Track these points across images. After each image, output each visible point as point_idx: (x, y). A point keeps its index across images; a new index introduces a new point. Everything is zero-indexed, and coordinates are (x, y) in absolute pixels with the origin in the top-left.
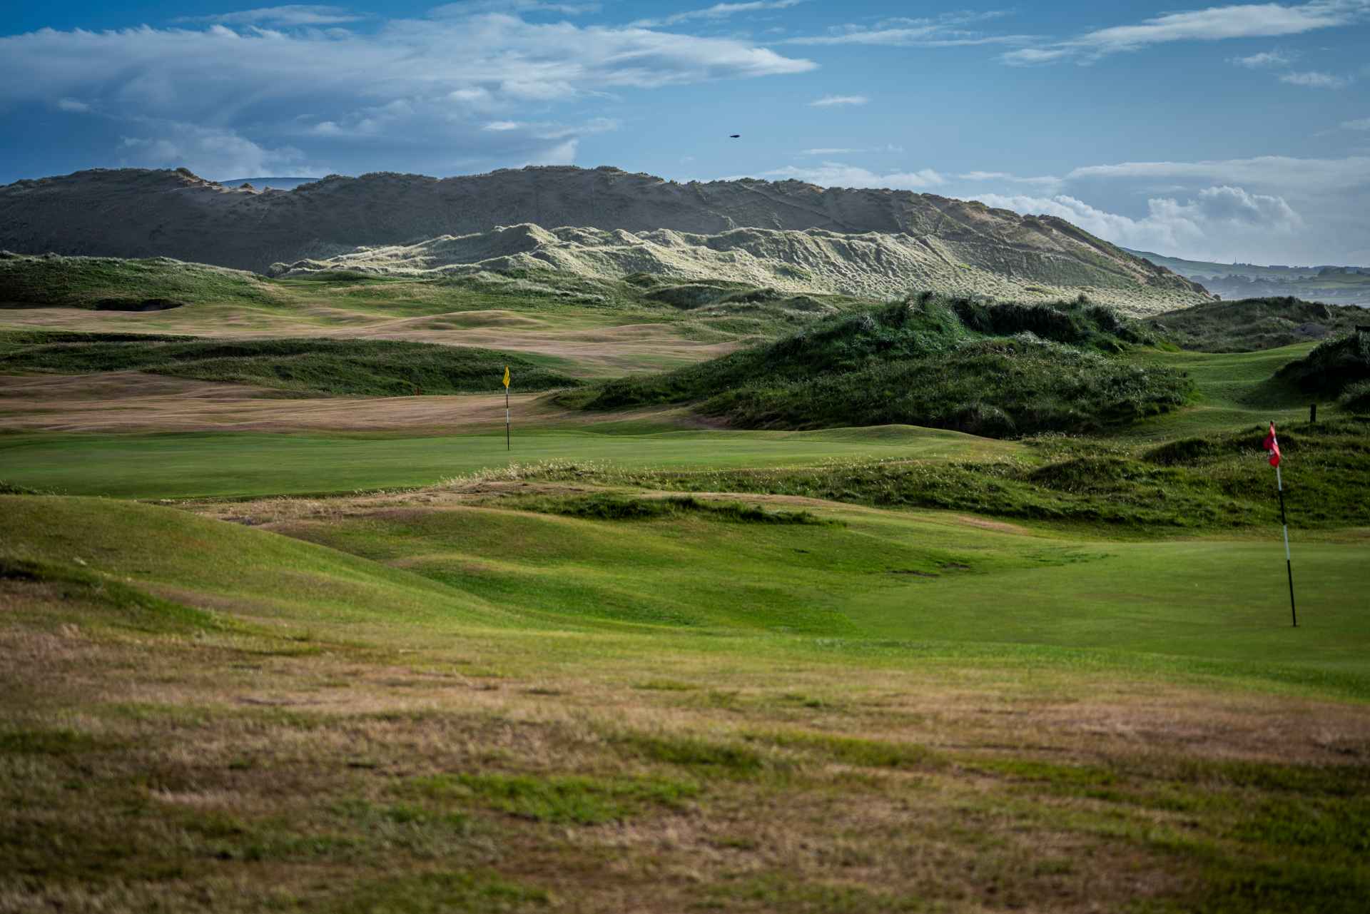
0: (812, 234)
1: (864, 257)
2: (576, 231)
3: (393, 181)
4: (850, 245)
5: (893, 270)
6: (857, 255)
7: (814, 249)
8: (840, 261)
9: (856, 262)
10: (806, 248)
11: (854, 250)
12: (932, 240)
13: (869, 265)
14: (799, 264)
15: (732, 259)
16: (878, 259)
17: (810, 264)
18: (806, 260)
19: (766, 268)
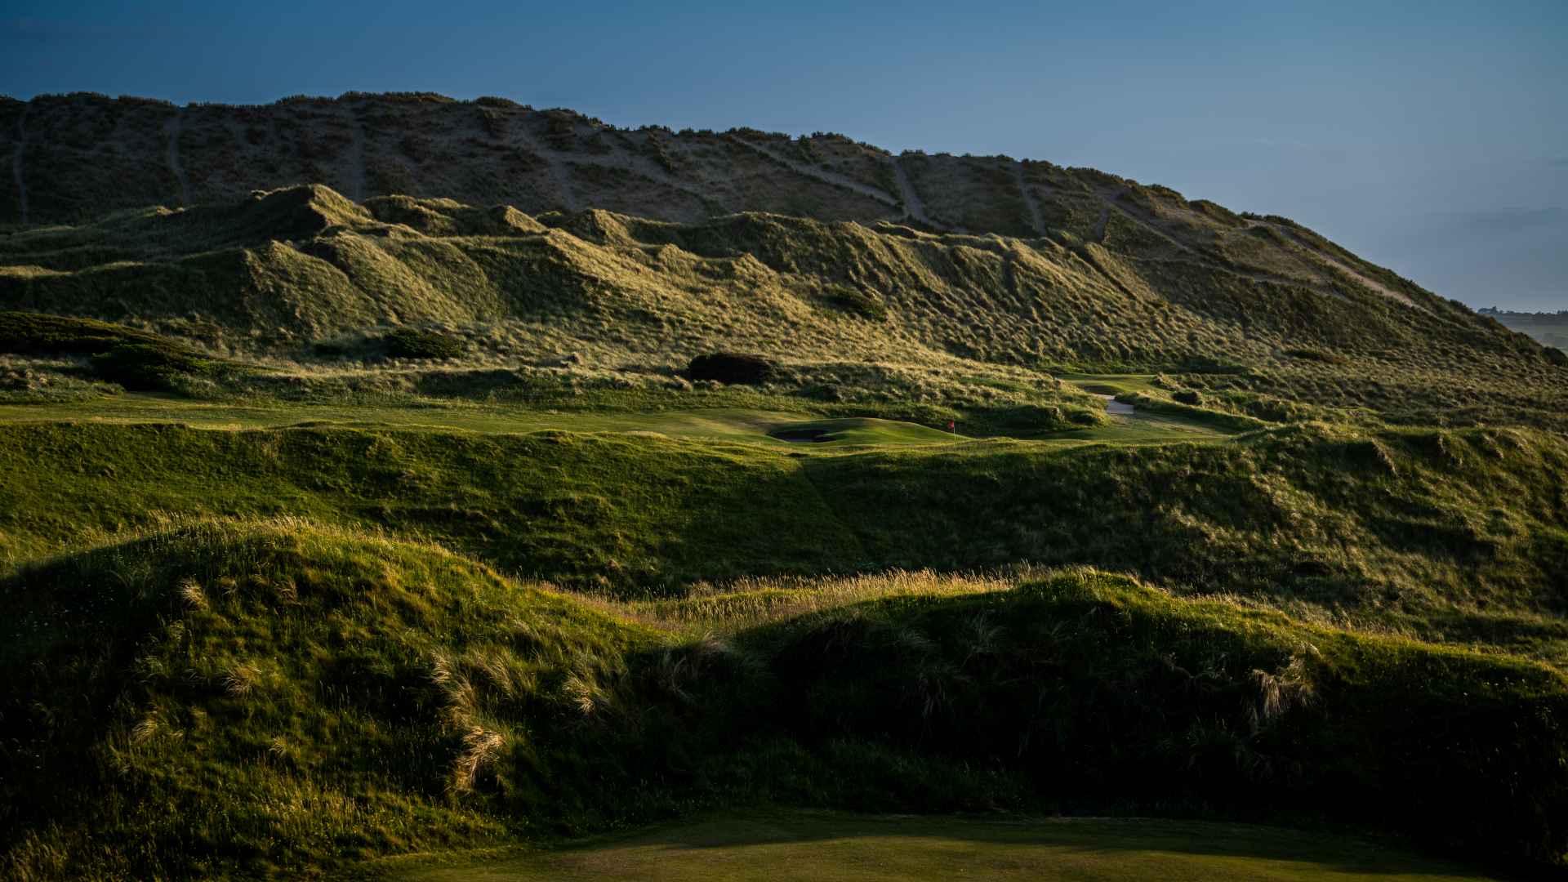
0: (880, 230)
1: (982, 277)
2: (411, 204)
3: (90, 110)
4: (953, 253)
5: (1039, 306)
6: (967, 273)
7: (887, 259)
8: (937, 284)
9: (967, 288)
10: (871, 256)
11: (961, 262)
12: (1096, 251)
13: (992, 295)
14: (861, 288)
15: (729, 272)
16: (1010, 284)
17: (882, 288)
18: (872, 278)
19: (797, 292)
